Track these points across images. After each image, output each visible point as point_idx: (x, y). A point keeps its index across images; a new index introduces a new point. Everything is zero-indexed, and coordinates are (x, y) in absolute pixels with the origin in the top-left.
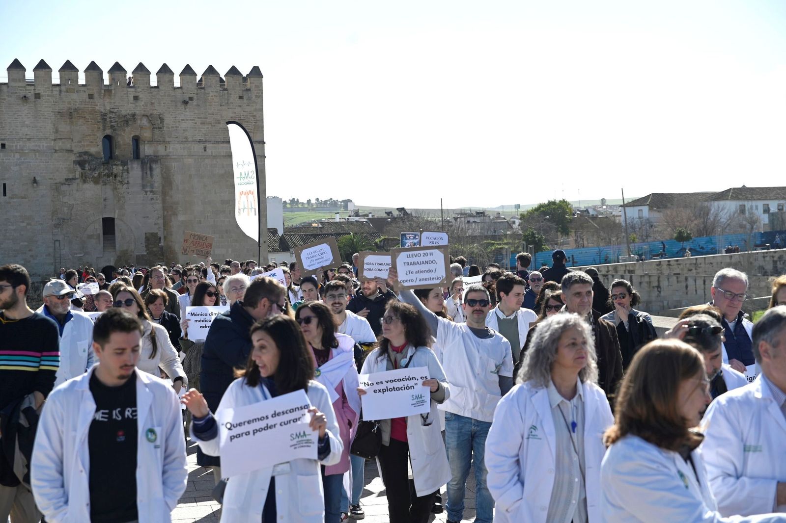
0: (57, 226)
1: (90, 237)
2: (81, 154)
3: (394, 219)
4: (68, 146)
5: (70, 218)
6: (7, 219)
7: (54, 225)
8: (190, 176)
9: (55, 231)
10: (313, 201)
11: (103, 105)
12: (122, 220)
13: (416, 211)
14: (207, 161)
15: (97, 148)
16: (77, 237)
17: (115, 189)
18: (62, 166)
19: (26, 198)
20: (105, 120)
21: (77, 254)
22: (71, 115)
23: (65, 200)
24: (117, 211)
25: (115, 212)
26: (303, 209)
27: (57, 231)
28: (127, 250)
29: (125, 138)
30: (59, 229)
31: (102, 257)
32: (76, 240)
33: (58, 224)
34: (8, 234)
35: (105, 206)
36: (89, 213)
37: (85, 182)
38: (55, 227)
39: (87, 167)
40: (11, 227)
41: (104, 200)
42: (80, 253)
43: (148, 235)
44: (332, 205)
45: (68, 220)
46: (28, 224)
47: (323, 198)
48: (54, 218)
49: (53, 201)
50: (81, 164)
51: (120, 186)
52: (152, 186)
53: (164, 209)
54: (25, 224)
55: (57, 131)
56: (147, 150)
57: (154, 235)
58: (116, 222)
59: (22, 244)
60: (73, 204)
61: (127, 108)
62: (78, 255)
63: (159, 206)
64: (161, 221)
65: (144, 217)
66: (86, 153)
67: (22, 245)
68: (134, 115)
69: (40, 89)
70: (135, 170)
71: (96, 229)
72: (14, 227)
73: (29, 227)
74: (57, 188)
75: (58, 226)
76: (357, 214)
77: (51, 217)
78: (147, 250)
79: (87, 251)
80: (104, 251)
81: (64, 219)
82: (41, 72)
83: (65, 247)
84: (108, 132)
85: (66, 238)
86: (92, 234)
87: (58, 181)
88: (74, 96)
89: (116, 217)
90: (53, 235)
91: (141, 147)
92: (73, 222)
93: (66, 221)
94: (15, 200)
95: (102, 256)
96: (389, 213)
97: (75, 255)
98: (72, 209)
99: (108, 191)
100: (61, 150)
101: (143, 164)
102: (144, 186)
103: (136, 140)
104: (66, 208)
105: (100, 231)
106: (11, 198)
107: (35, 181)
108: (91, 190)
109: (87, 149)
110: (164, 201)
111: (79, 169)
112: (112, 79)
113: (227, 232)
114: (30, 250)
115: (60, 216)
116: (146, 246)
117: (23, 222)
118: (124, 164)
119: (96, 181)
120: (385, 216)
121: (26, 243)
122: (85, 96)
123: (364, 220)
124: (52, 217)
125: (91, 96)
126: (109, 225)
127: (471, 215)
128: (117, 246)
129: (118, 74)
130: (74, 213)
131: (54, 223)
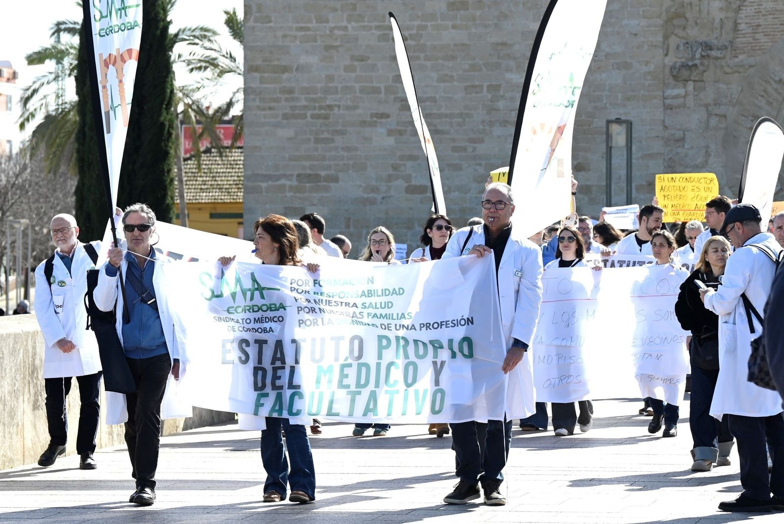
0: (681, 73)
5: (731, 42)
6: (504, 44)
7: (672, 68)
9: (675, 92)
27: (682, 91)
30: (690, 86)
33: (684, 66)
34: (501, 104)
38: (675, 78)
40: (514, 77)
45: (724, 48)
48: (673, 41)
75: (685, 73)
77: (660, 38)
81: (708, 47)
83: (708, 154)
85: (714, 121)
90: (668, 108)
92: (741, 57)
93: (714, 53)
98: (739, 8)
115: (693, 33)
124: (666, 37)
130: (746, 23)
131: (670, 60)
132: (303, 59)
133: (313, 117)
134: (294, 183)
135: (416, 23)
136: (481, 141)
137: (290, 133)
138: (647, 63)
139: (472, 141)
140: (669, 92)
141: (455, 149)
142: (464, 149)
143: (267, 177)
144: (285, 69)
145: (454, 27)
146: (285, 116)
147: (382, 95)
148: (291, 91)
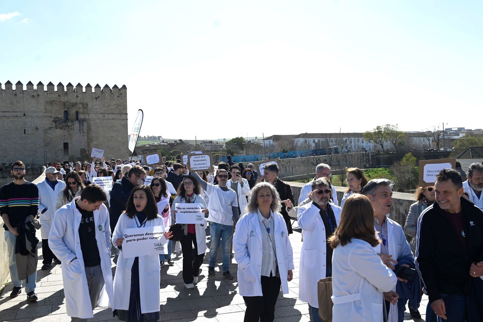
0: (45, 146)
1: (59, 150)
2: (55, 118)
3: (178, 144)
4: (50, 115)
6: (26, 143)
8: (98, 127)
10: (146, 137)
11: (64, 99)
13: (186, 141)
14: (104, 121)
15: (61, 116)
17: (68, 131)
18: (47, 123)
19: (33, 135)
20: (65, 105)
22: (51, 103)
23: (49, 136)
25: (68, 140)
26: (143, 140)
28: (73, 155)
29: (72, 112)
31: (63, 158)
32: (53, 151)
34: (26, 149)
35: (65, 138)
36: (58, 141)
37: (57, 129)
39: (57, 123)
40: (27, 146)
41: (64, 136)
42: (55, 156)
43: (81, 149)
44: (154, 138)
47: (150, 136)
49: (44, 136)
50: (55, 122)
51: (70, 130)
52: (83, 130)
53: (88, 139)
54: (33, 145)
55: (46, 109)
56: (81, 116)
57: (84, 149)
58: (69, 144)
59: (31, 152)
60: (52, 137)
61: (73, 100)
63: (86, 138)
64: (86, 144)
65: (80, 142)
66: (57, 118)
68: (76, 103)
69: (39, 93)
70: (77, 125)
71: (61, 147)
72: (28, 146)
73: (34, 146)
74: (45, 131)
76: (163, 142)
79: (57, 155)
80: (64, 156)
82: (40, 86)
83: (48, 154)
84: (66, 109)
85: (49, 150)
87: (46, 128)
88: (53, 95)
89: (69, 142)
90: (44, 149)
91: (79, 115)
92: (52, 144)
94: (29, 136)
96: (176, 141)
97: (53, 157)
98: (51, 139)
99: (66, 132)
100: (47, 116)
101: (80, 122)
102: (80, 131)
103: (77, 113)
104: (49, 139)
105: (63, 148)
106: (27, 135)
107: (37, 128)
108: (59, 132)
109: (57, 116)
110: (88, 136)
111: (54, 124)
112: (68, 89)
113: (112, 148)
114: (35, 155)
115: (47, 142)
116: (81, 154)
117: (32, 144)
118: (72, 122)
119: (61, 128)
120: (174, 142)
121: (33, 152)
122: (57, 96)
123: (166, 144)
124: (44, 142)
125: (59, 96)
126: (66, 145)
127: (207, 142)
128: (69, 153)
129: (70, 87)
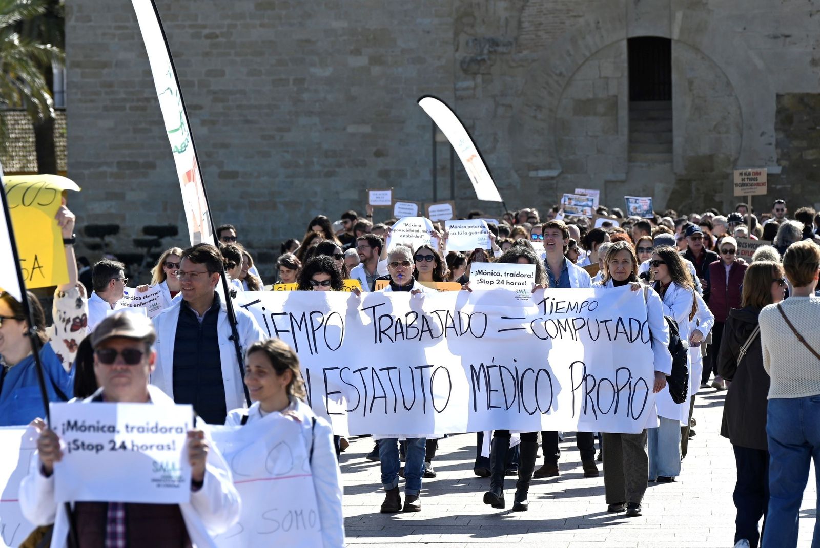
0: (471, 66)
1: (584, 107)
5: (516, 39)
6: (308, 41)
7: (462, 62)
9: (466, 84)
12: (696, 48)
16: (539, 107)
21: (536, 169)
24: (679, 15)
25: (671, 19)
27: (470, 83)
28: (711, 157)
30: (479, 79)
31: (622, 182)
32: (535, 117)
33: (473, 60)
34: (306, 96)
36: (581, 21)
38: (466, 71)
40: (318, 71)
42: (549, 167)
43: (786, 102)
45: (510, 44)
46: (376, 60)
48: (463, 38)
54: (362, 61)
57: (810, 102)
58: (677, 53)
59: (351, 129)
62: (542, 173)
65: (776, 37)
67: (353, 135)
71: (607, 78)
72: (328, 72)
73: (376, 70)
75: (474, 67)
77: (450, 35)
78: (784, 156)
79: (571, 157)
80: (631, 160)
81: (494, 43)
83: (495, 140)
85: (501, 110)
86: (591, 96)
89: (675, 36)
90: (459, 99)
92: (525, 52)
93: (500, 49)
95: (622, 176)
97: (532, 174)
98: (522, 9)
104: (503, 3)
105: (620, 87)
114: (378, 154)
115: (481, 31)
117: (357, 52)
121: (367, 129)
124: (456, 34)
126: (650, 64)
128: (678, 140)
130: (529, 22)
131: (460, 55)
132: (122, 56)
133: (131, 108)
134: (115, 169)
135: (227, 22)
136: (289, 130)
137: (110, 123)
138: (439, 58)
139: (280, 130)
140: (462, 84)
141: (264, 138)
142: (272, 137)
143: (89, 165)
144: (105, 65)
145: (262, 25)
146: (106, 108)
147: (196, 89)
148: (110, 85)
